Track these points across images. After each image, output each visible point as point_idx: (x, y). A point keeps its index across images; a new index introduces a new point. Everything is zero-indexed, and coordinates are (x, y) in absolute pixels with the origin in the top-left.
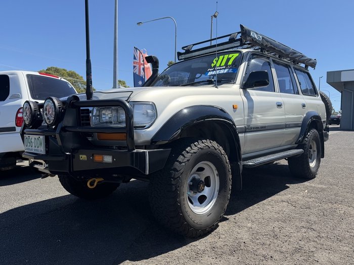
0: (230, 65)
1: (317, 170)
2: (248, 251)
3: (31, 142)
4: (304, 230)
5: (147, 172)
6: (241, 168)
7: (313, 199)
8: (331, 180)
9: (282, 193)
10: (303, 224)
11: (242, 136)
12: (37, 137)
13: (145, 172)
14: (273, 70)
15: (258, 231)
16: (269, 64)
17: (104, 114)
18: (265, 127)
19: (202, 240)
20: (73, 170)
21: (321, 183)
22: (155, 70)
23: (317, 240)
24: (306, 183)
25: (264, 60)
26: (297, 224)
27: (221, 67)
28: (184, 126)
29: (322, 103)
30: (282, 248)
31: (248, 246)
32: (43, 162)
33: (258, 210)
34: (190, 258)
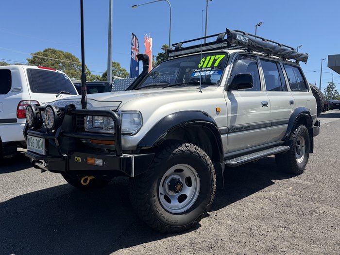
0: (216, 67)
1: (305, 166)
2: (224, 248)
3: (33, 142)
4: (280, 229)
5: (133, 175)
6: (223, 167)
7: (296, 197)
8: (318, 176)
9: (266, 189)
10: (281, 223)
11: (225, 137)
12: (38, 139)
13: (131, 175)
14: (261, 69)
15: (236, 228)
16: (257, 63)
17: (97, 120)
18: (249, 127)
19: (184, 236)
20: (69, 169)
21: (307, 180)
22: (146, 68)
23: (291, 240)
24: (293, 179)
25: (251, 60)
26: (275, 223)
27: (207, 68)
28: (170, 129)
29: (313, 97)
30: (256, 247)
31: (224, 244)
32: (44, 162)
33: (240, 207)
34: (170, 252)
